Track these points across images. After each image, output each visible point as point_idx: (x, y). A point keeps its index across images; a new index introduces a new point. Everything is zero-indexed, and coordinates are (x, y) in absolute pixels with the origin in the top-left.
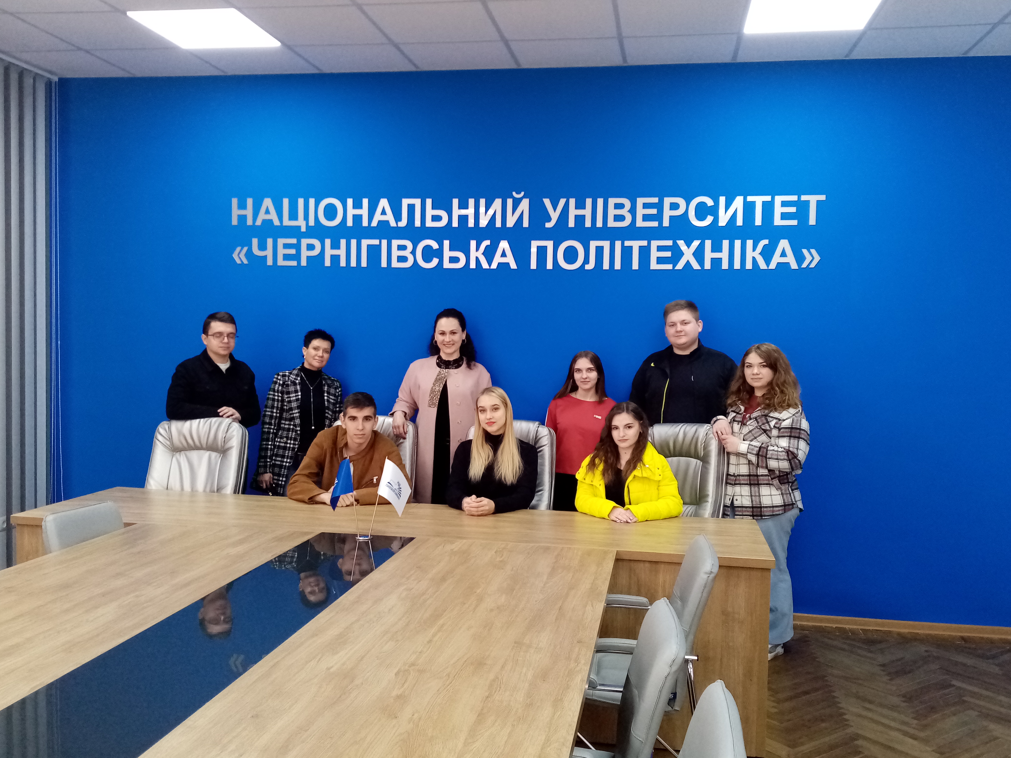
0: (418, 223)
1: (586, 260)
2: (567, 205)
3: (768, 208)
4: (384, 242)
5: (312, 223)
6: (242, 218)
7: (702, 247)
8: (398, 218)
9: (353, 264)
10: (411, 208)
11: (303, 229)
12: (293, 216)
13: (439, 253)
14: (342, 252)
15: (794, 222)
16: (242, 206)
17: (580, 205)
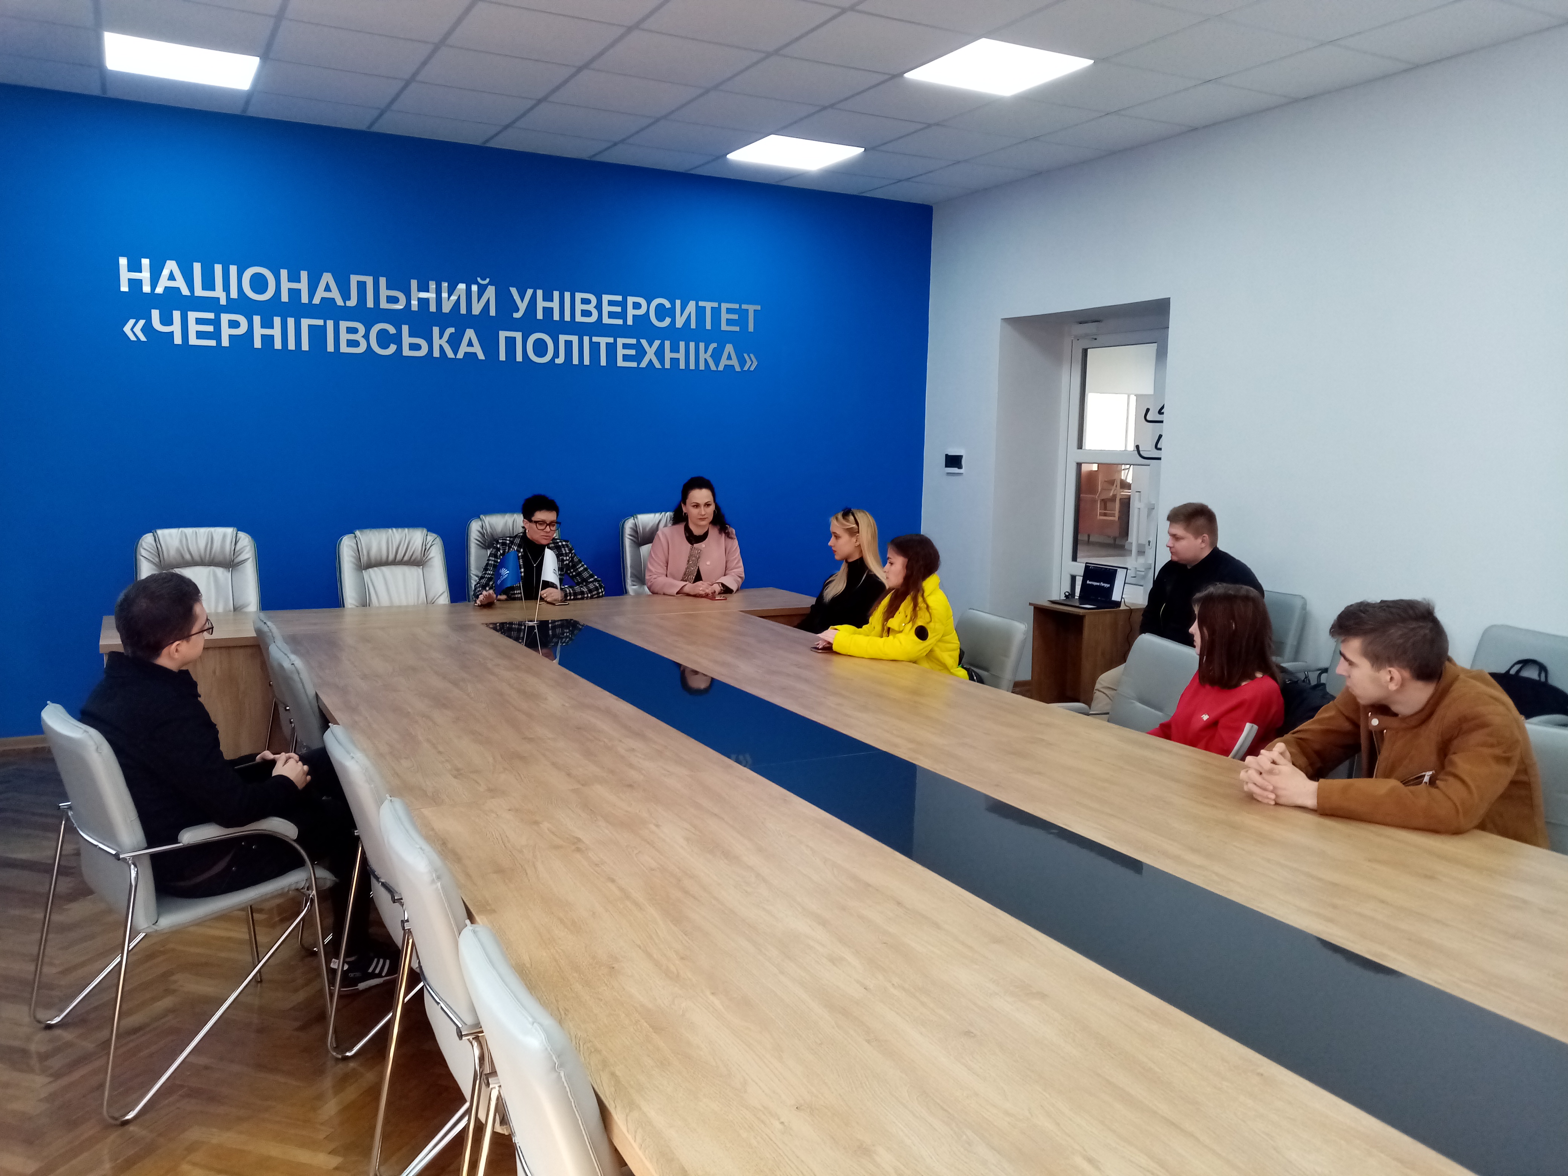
0: (370, 304)
1: (556, 354)
2: (534, 296)
3: (716, 312)
4: (330, 324)
5: (234, 294)
6: (135, 284)
7: (661, 347)
8: (346, 296)
9: (292, 346)
10: (362, 286)
11: (223, 302)
12: (209, 284)
13: (397, 339)
14: (276, 332)
15: (737, 329)
16: (134, 266)
17: (548, 297)
